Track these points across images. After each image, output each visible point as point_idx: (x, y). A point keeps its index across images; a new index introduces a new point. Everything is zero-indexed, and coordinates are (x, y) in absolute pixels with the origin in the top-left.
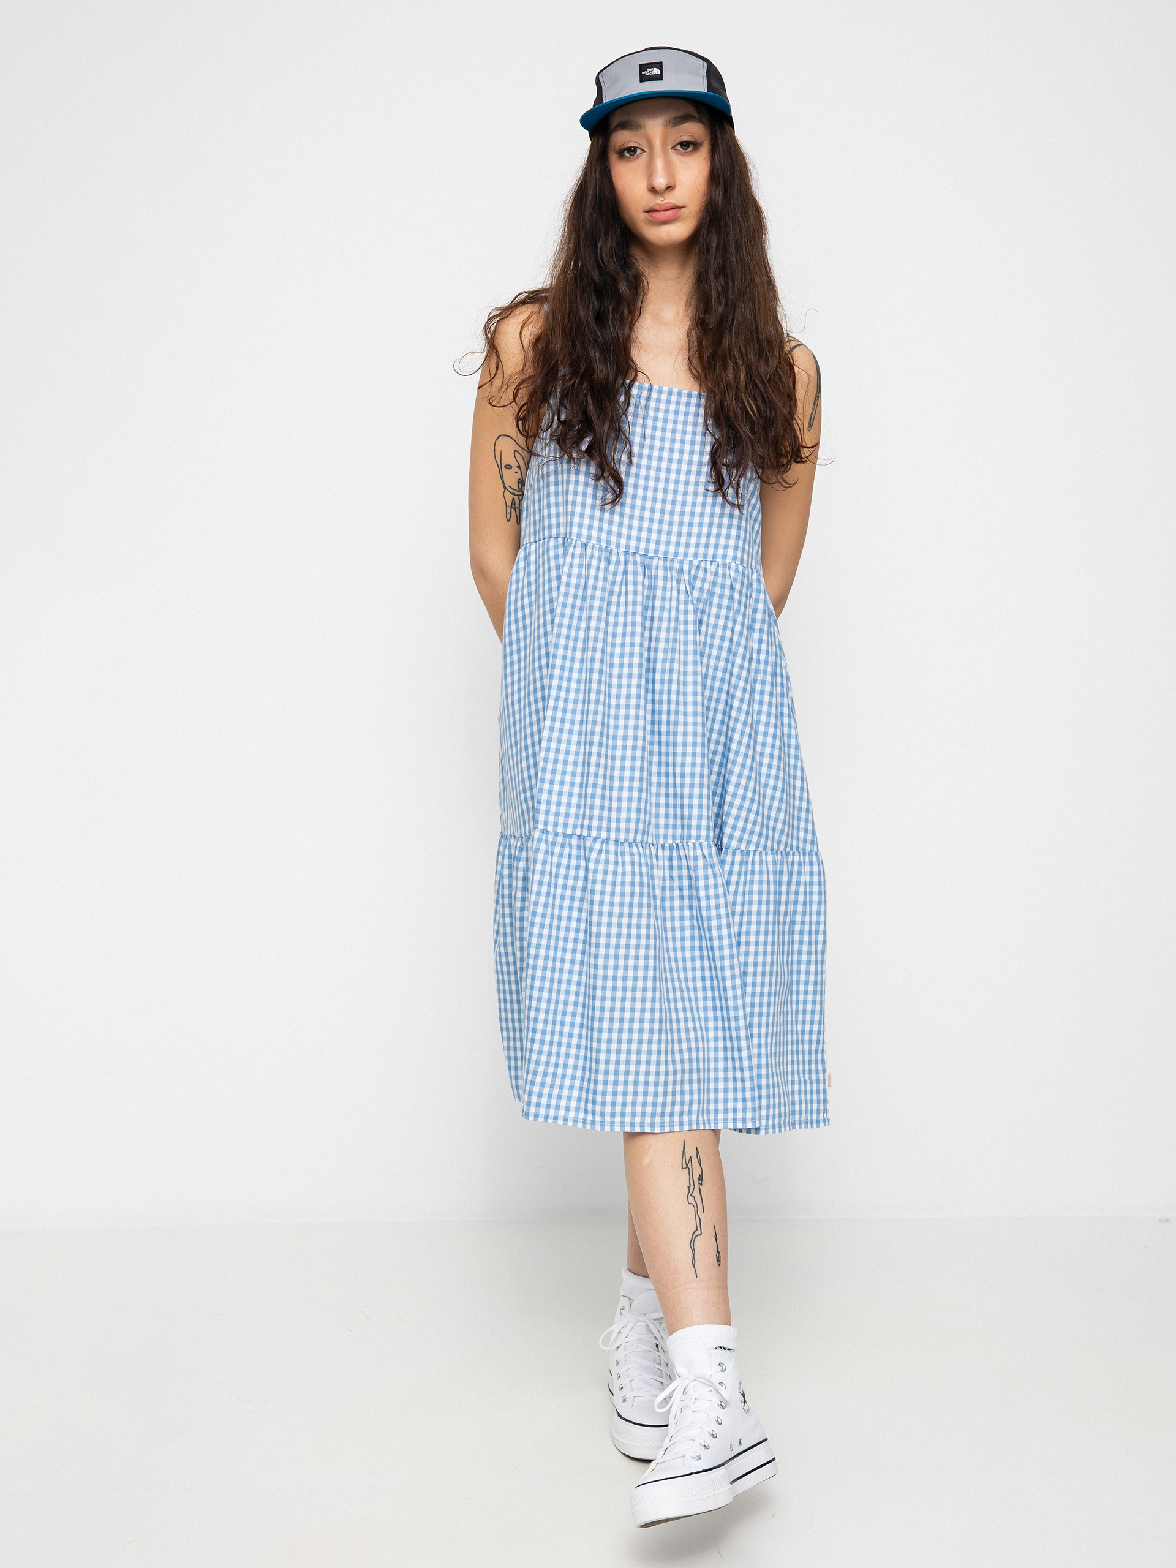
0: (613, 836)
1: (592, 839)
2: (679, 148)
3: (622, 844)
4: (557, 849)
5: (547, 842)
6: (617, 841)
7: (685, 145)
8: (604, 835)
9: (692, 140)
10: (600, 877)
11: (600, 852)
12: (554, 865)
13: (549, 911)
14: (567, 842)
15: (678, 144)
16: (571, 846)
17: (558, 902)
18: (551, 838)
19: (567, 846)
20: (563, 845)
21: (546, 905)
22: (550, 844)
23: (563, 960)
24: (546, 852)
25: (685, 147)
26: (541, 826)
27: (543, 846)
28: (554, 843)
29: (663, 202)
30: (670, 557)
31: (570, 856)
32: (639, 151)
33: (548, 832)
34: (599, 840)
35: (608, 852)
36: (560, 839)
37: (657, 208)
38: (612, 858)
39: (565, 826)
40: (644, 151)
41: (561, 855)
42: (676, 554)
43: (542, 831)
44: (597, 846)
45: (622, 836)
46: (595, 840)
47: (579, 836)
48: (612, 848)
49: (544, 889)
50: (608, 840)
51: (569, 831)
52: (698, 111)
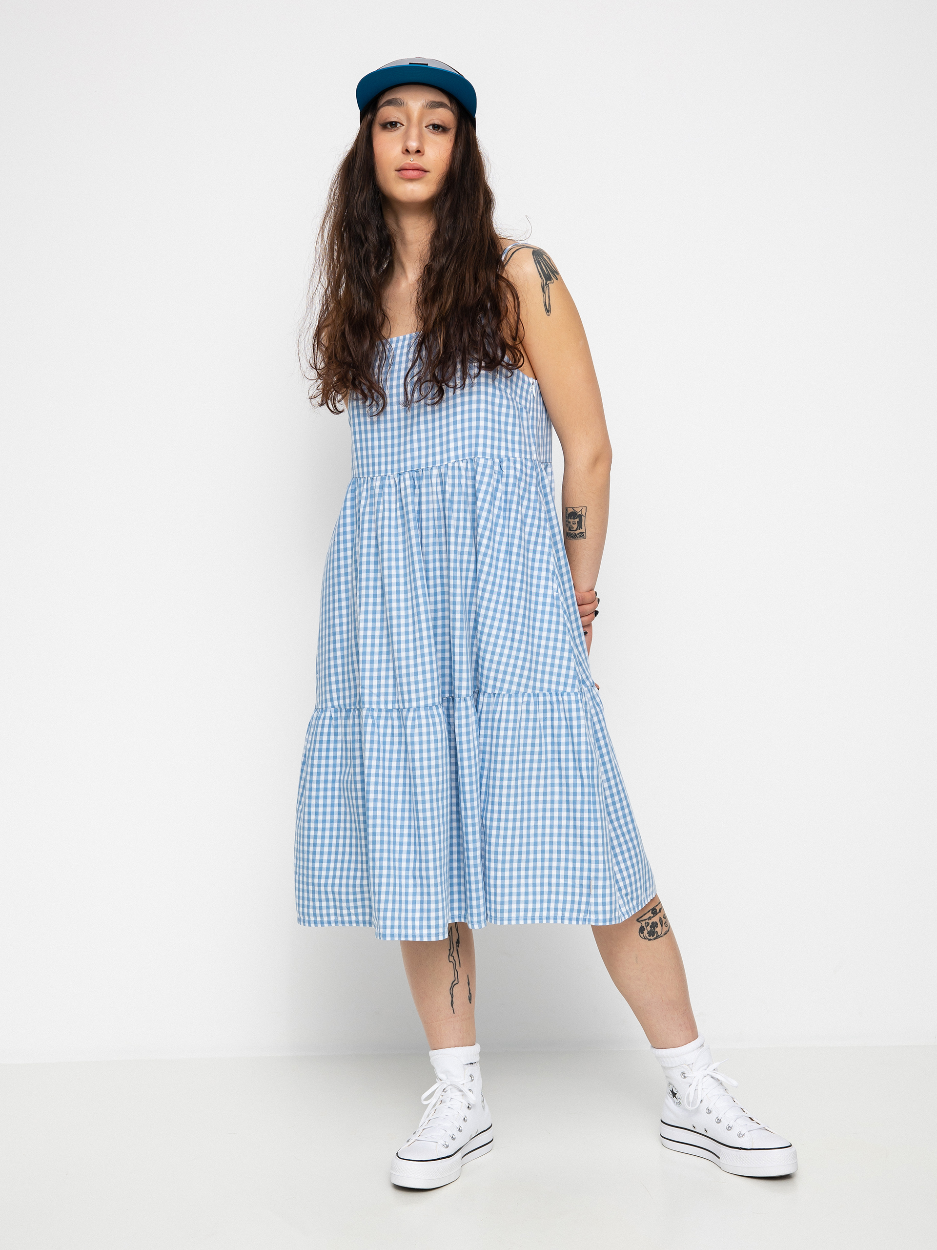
0: (422, 703)
1: (406, 710)
2: (431, 127)
3: (431, 708)
4: (382, 722)
5: (372, 717)
6: (426, 707)
7: (436, 127)
8: (414, 704)
9: (443, 125)
10: (416, 739)
11: (414, 719)
12: (381, 735)
13: (381, 771)
14: (389, 716)
15: (431, 125)
16: (392, 719)
17: (387, 764)
18: (376, 714)
19: (389, 718)
20: (386, 719)
21: (378, 767)
22: (375, 718)
23: (395, 810)
24: (373, 725)
25: (436, 129)
26: (367, 706)
27: (370, 721)
28: (379, 718)
29: (413, 162)
30: (430, 466)
31: (393, 727)
32: (399, 125)
33: (373, 710)
34: (412, 710)
35: (420, 717)
36: (383, 714)
37: (407, 167)
38: (424, 721)
39: (386, 703)
40: (403, 125)
41: (386, 726)
42: (434, 463)
43: (368, 709)
44: (411, 714)
45: (430, 702)
46: (409, 710)
47: (398, 710)
48: (423, 713)
49: (375, 754)
50: (418, 708)
51: (390, 706)
52: (451, 102)
